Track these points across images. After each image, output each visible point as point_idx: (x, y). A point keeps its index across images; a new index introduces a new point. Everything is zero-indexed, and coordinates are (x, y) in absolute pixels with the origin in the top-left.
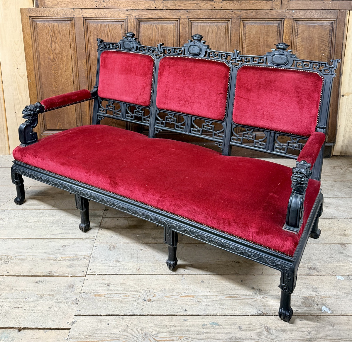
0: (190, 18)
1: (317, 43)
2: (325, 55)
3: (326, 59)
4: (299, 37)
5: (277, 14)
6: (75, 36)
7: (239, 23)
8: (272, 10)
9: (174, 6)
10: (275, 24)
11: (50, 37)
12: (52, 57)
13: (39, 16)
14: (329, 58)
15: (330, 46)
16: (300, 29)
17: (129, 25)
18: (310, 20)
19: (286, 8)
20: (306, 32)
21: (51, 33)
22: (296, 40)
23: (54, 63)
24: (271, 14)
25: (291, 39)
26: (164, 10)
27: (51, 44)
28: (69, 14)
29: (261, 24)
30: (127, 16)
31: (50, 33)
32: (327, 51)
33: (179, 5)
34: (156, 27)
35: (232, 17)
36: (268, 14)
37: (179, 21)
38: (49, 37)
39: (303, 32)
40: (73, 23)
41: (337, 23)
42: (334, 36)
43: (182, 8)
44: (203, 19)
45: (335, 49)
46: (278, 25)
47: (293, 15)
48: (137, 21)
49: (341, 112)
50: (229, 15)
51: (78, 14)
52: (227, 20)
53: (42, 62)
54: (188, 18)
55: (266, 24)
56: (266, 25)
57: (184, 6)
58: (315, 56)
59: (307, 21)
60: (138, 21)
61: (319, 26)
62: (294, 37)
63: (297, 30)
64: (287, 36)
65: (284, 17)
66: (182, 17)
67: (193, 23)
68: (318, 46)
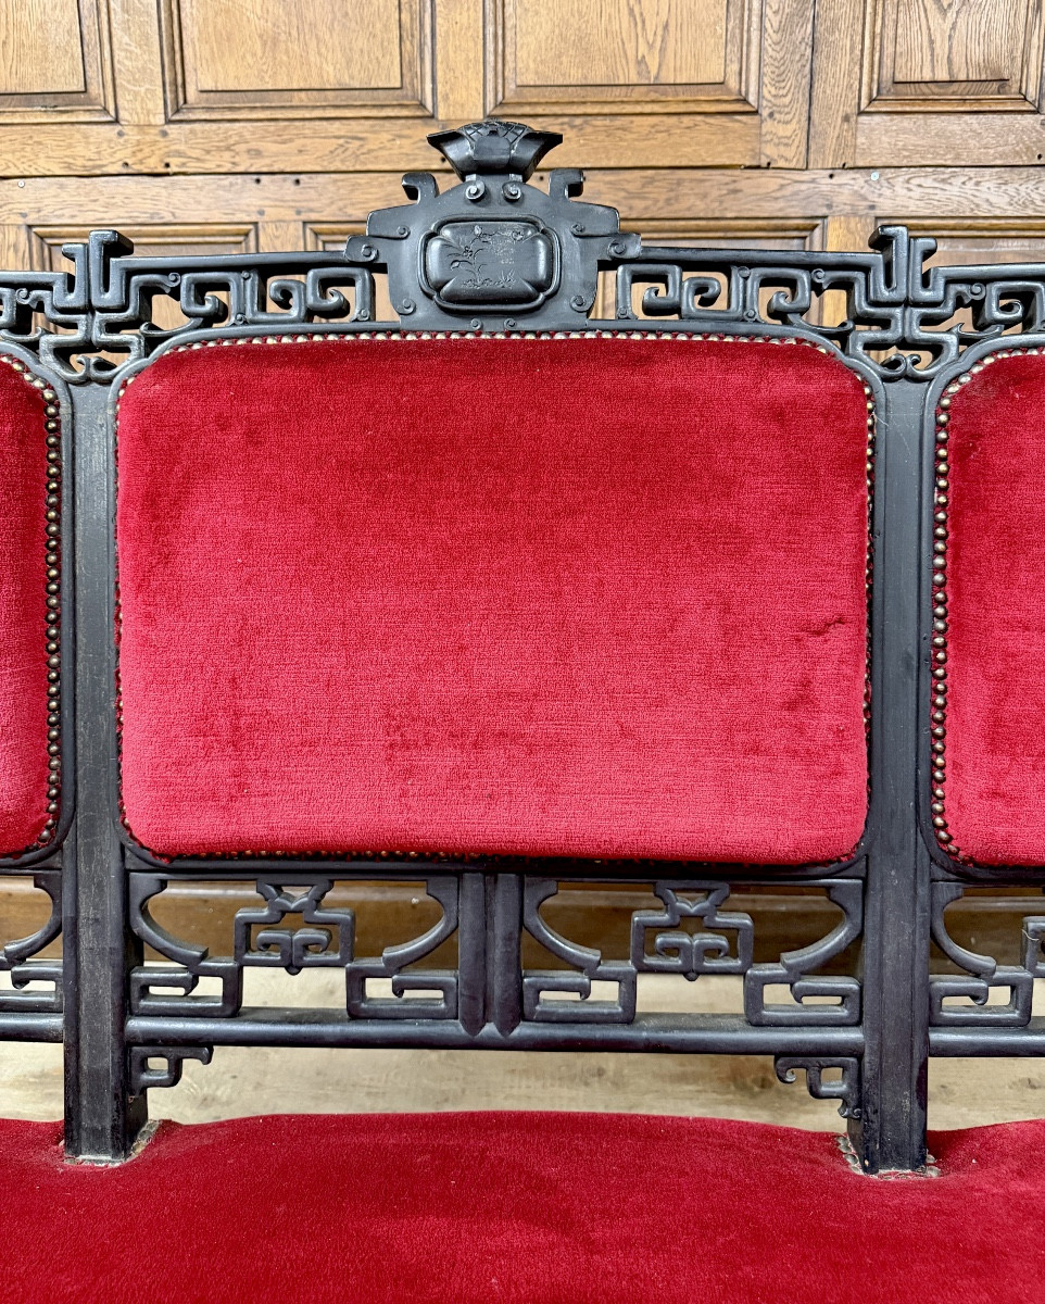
0: (314, 216)
5: (787, 192)
8: (758, 167)
9: (227, 155)
18: (969, 228)
19: (836, 158)
24: (754, 191)
26: (175, 174)
33: (253, 145)
36: (739, 195)
37: (257, 237)
43: (268, 161)
47: (872, 198)
48: (34, 239)
54: (304, 217)
57: (276, 155)
59: (953, 229)
60: (40, 240)
65: (824, 211)
66: (271, 213)
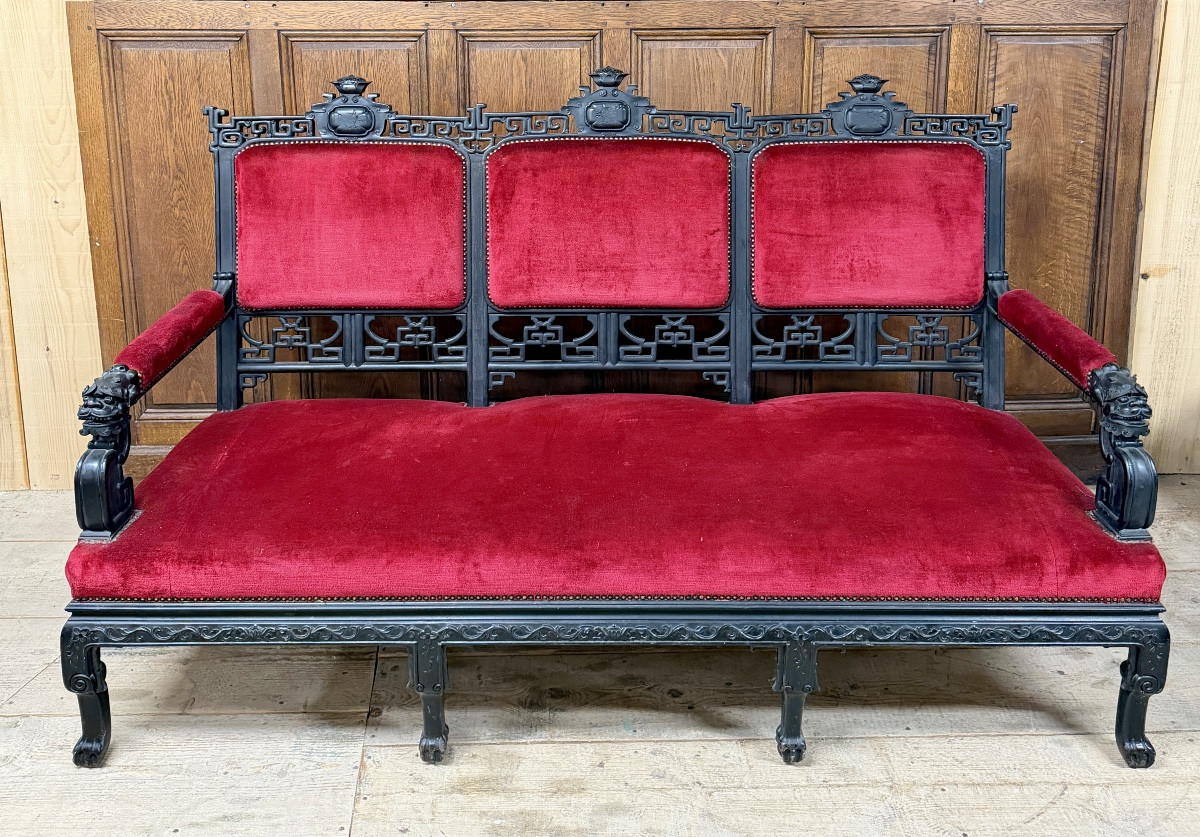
0: (638, 26)
1: (1059, 105)
2: (1088, 143)
3: (1092, 156)
4: (1000, 86)
5: (927, 10)
6: (249, 93)
7: (800, 42)
10: (922, 45)
11: (166, 97)
12: (172, 162)
13: (131, 27)
14: (1098, 154)
15: (1101, 113)
16: (1003, 58)
17: (434, 53)
18: (1038, 30)
20: (1022, 68)
21: (170, 83)
22: (991, 94)
23: (177, 183)
24: (907, 10)
25: (973, 92)
27: (171, 118)
28: (231, 18)
29: (873, 43)
30: (427, 24)
31: (166, 83)
32: (1094, 130)
34: (525, 59)
35: (777, 22)
36: (899, 13)
37: (601, 38)
38: (163, 96)
39: (1012, 68)
40: (246, 48)
41: (1125, 37)
42: (1118, 80)
44: (680, 31)
45: (1122, 125)
46: (930, 47)
47: (979, 13)
48: (460, 39)
49: (1140, 331)
50: (767, 17)
51: (263, 19)
52: (761, 33)
53: (138, 180)
54: (631, 27)
55: (889, 43)
56: (888, 45)
58: (1054, 146)
59: (1029, 31)
60: (464, 39)
61: (1068, 48)
62: (983, 86)
63: (992, 62)
64: (961, 84)
65: (950, 22)
66: (612, 23)
67: (646, 44)
68: (1065, 113)
